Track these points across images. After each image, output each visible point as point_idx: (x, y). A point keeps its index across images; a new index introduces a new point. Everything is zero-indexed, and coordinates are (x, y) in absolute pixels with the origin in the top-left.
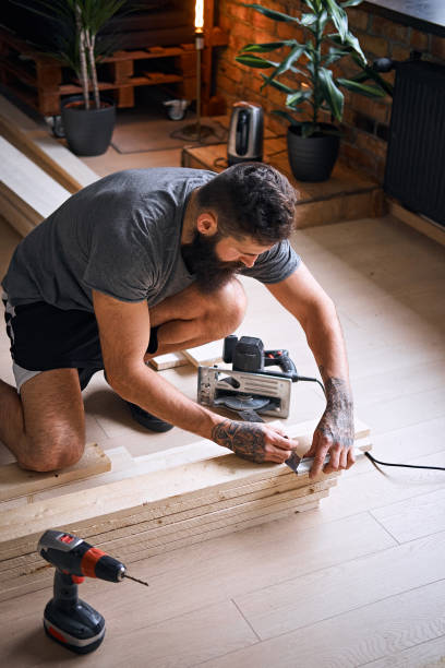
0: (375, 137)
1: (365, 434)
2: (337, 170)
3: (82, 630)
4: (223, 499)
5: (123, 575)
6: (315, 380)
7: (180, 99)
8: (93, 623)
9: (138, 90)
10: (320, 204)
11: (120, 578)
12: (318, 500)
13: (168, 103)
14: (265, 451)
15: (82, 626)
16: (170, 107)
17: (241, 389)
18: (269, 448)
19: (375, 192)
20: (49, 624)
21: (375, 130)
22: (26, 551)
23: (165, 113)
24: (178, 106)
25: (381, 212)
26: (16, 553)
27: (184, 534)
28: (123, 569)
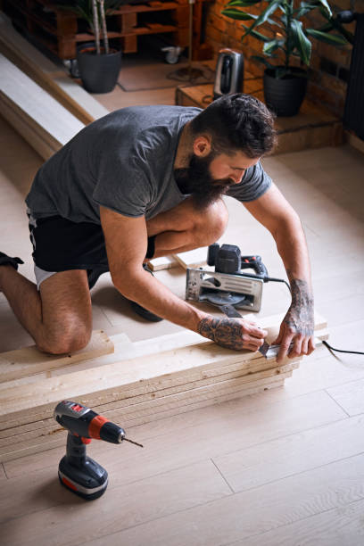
0: (337, 78)
1: (323, 326)
2: (305, 106)
3: (89, 481)
4: (205, 378)
5: (123, 439)
6: (283, 281)
7: (175, 46)
8: (98, 476)
9: (140, 38)
11: (120, 441)
12: (283, 380)
13: (165, 49)
14: (243, 340)
15: (89, 478)
16: (167, 52)
17: (222, 288)
18: (245, 337)
19: (336, 125)
20: (63, 476)
21: (338, 73)
22: (44, 417)
23: (162, 58)
24: (173, 51)
25: (341, 141)
27: (172, 406)
28: (122, 433)
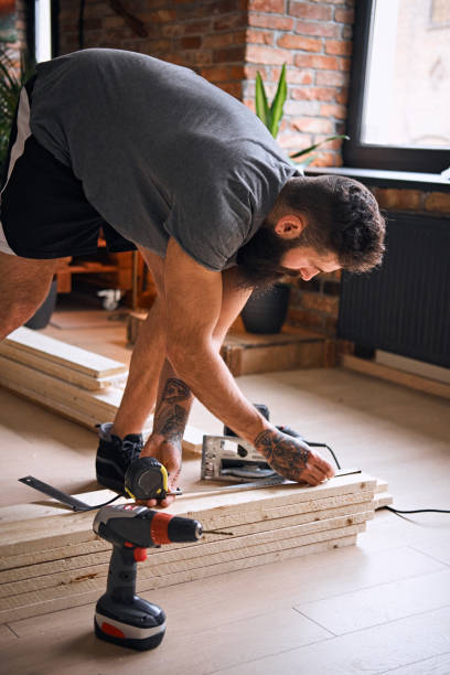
0: (321, 294)
1: (384, 488)
2: (285, 328)
3: (145, 618)
4: (265, 519)
5: (201, 532)
6: (324, 446)
7: (115, 289)
8: (154, 612)
10: (278, 349)
12: (355, 535)
13: (102, 294)
14: (306, 467)
15: (144, 615)
16: (104, 298)
17: (249, 458)
18: (309, 466)
19: (328, 341)
20: (103, 619)
21: (322, 288)
22: (67, 554)
23: (99, 304)
24: (112, 297)
26: (57, 555)
28: (199, 526)
